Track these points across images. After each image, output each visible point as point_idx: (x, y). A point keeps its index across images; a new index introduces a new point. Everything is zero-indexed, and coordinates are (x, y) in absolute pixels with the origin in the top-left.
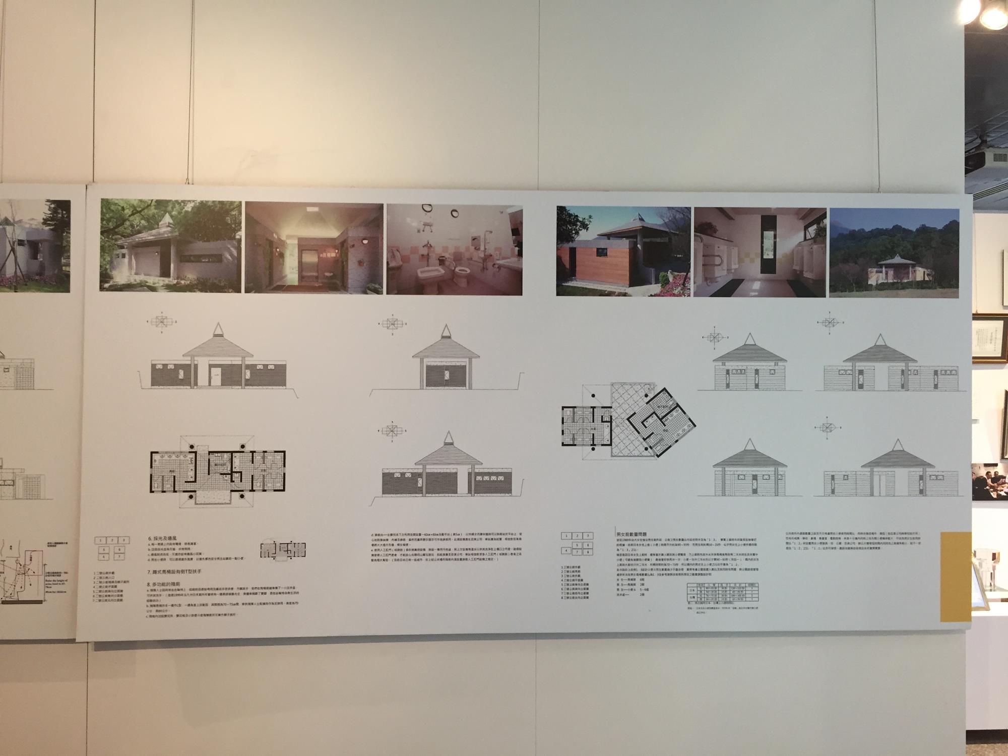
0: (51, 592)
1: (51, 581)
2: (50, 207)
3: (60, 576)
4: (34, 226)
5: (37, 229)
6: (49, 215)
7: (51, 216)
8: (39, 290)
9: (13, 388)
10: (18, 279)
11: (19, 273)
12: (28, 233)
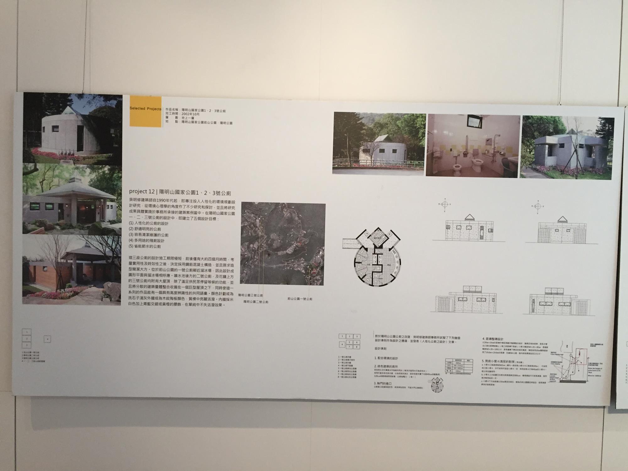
0: (591, 376)
1: (592, 369)
2: (601, 122)
3: (598, 365)
4: (590, 135)
5: (592, 137)
6: (600, 128)
7: (602, 128)
8: (592, 178)
9: (572, 242)
10: (579, 170)
11: (579, 167)
12: (586, 140)
